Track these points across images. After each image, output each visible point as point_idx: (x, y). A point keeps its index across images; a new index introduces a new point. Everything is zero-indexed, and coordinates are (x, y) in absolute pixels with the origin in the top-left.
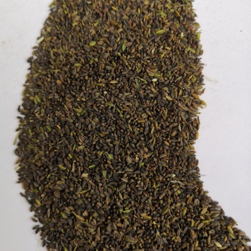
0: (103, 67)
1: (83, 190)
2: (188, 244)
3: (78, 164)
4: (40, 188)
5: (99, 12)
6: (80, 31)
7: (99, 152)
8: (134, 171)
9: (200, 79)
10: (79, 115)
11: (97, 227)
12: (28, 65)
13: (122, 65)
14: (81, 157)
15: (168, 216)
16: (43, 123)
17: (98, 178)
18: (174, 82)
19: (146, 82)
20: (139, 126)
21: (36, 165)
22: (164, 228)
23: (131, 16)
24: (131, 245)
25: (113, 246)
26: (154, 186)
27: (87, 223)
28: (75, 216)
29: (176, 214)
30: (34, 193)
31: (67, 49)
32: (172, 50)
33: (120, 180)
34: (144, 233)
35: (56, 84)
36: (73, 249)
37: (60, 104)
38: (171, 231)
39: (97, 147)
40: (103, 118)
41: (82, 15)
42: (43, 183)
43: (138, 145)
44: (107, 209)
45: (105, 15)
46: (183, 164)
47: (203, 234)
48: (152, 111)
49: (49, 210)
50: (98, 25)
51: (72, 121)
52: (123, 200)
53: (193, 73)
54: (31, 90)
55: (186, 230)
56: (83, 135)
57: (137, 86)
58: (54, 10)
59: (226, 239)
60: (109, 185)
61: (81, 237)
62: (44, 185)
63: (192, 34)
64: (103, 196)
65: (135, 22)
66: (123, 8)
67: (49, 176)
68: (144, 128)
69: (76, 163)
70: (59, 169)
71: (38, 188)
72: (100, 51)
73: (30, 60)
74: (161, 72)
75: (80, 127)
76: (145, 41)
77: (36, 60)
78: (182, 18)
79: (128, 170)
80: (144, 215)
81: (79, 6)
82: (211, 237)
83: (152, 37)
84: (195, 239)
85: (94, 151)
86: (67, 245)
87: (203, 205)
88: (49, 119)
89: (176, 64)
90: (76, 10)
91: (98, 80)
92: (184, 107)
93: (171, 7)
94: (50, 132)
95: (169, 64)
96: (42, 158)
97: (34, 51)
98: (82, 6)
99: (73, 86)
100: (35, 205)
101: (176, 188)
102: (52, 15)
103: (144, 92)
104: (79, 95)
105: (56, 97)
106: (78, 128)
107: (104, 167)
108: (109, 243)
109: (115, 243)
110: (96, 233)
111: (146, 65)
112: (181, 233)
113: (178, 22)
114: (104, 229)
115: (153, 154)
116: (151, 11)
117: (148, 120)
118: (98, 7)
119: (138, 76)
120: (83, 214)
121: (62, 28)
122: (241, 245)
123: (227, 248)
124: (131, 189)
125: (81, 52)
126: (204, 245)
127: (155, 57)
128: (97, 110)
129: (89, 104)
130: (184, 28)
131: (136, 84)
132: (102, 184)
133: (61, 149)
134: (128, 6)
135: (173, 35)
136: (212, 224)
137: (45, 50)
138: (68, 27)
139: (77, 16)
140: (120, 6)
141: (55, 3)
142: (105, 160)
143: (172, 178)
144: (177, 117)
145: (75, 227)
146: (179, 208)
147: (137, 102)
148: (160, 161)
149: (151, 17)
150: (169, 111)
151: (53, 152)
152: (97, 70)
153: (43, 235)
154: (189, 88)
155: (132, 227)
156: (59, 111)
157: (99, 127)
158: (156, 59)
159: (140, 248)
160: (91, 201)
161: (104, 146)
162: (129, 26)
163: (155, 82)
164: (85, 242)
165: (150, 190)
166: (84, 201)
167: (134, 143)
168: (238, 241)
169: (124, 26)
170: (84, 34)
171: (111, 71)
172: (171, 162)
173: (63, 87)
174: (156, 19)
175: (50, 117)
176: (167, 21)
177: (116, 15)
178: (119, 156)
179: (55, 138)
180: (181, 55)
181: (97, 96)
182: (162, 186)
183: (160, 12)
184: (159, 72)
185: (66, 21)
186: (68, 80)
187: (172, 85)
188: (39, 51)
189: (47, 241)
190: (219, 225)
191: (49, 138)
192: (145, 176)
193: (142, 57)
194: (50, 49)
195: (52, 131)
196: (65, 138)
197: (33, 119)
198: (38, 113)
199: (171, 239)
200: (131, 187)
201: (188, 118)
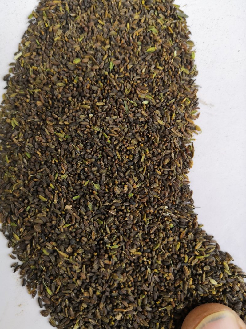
0: (88, 87)
1: (66, 223)
2: (181, 282)
3: (61, 194)
4: (18, 222)
5: (83, 25)
6: (63, 47)
7: (84, 182)
8: (123, 203)
9: (195, 103)
10: (61, 140)
11: (83, 264)
12: (4, 84)
13: (110, 85)
14: (64, 187)
15: (159, 252)
16: (21, 150)
17: (83, 211)
18: (166, 105)
19: (136, 105)
20: (128, 153)
21: (14, 196)
22: (156, 265)
23: (119, 31)
24: (119, 284)
25: (100, 285)
26: (145, 219)
27: (71, 260)
28: (58, 253)
29: (168, 250)
30: (11, 226)
31: (48, 66)
32: (164, 70)
33: (108, 212)
34: (134, 270)
35: (36, 105)
36: (56, 288)
37: (40, 128)
38: (163, 268)
39: (82, 176)
40: (89, 144)
41: (65, 28)
42: (22, 215)
43: (127, 174)
44: (93, 245)
45: (90, 29)
46: (176, 195)
47: (197, 271)
48: (143, 136)
49: (29, 246)
50: (82, 41)
51: (53, 147)
52: (111, 235)
53: (187, 96)
54: (8, 112)
55: (179, 266)
56: (66, 162)
57: (126, 108)
58: (33, 22)
59: (222, 276)
60: (95, 218)
61: (65, 275)
62: (23, 218)
63: (186, 53)
64: (88, 230)
65: (124, 38)
66: (110, 22)
67: (29, 208)
68: (134, 155)
69: (58, 194)
70: (40, 200)
71: (16, 222)
72: (85, 70)
73: (6, 78)
74: (152, 94)
75: (62, 154)
76: (135, 59)
77: (13, 78)
78: (175, 36)
79: (116, 201)
80: (133, 251)
81: (61, 18)
82: (206, 274)
83: (142, 55)
84: (189, 276)
85: (78, 180)
86: (49, 285)
87: (198, 240)
88: (28, 144)
89: (169, 85)
90: (58, 23)
91: (83, 101)
92: (178, 132)
93: (163, 23)
94: (29, 159)
95: (161, 85)
96: (21, 188)
97: (11, 68)
98: (64, 19)
99: (55, 108)
100: (13, 240)
101: (168, 221)
102: (31, 28)
103: (134, 116)
104: (62, 118)
105: (35, 120)
106: (60, 155)
107: (90, 198)
108: (95, 282)
109: (102, 282)
110: (81, 271)
111: (135, 86)
112: (174, 270)
113: (170, 39)
114: (90, 266)
115: (144, 184)
116: (141, 27)
117: (138, 146)
118: (83, 20)
119: (127, 97)
120: (67, 250)
121: (43, 43)
122: (237, 282)
123: (223, 285)
124: (119, 222)
125: (64, 70)
126: (198, 283)
127: (146, 77)
128: (82, 135)
129: (73, 128)
130: (178, 46)
131: (125, 106)
132: (88, 216)
133: (41, 178)
134: (116, 19)
135: (165, 53)
136: (207, 260)
137: (23, 67)
138: (49, 42)
139: (59, 30)
140: (107, 20)
141: (35, 14)
142: (91, 191)
143: (164, 211)
144: (170, 143)
145: (57, 264)
146: (172, 243)
147: (126, 126)
148: (151, 192)
149: (142, 32)
150: (161, 137)
151: (33, 182)
152: (81, 91)
153: (23, 273)
154: (183, 112)
155: (121, 264)
156: (38, 135)
157: (84, 154)
158: (147, 79)
159: (129, 287)
160: (76, 236)
161: (89, 175)
162: (117, 42)
163: (146, 105)
164: (69, 281)
165: (140, 224)
166: (67, 236)
167: (123, 171)
168: (235, 278)
169: (112, 43)
170: (68, 50)
171: (97, 92)
172: (163, 193)
173: (44, 108)
174: (147, 35)
175: (29, 142)
176: (159, 37)
177: (103, 30)
178: (107, 187)
179: (35, 165)
180: (174, 75)
181: (82, 119)
182: (153, 219)
183: (152, 28)
184: (150, 94)
185: (47, 35)
186: (50, 101)
187: (165, 109)
188: (16, 68)
189: (27, 279)
190: (214, 260)
191: (28, 166)
192: (135, 209)
193: (132, 77)
194: (30, 66)
195: (31, 158)
196: (46, 166)
197: (10, 145)
198: (16, 137)
199: (163, 277)
200: (119, 220)
201: (182, 145)
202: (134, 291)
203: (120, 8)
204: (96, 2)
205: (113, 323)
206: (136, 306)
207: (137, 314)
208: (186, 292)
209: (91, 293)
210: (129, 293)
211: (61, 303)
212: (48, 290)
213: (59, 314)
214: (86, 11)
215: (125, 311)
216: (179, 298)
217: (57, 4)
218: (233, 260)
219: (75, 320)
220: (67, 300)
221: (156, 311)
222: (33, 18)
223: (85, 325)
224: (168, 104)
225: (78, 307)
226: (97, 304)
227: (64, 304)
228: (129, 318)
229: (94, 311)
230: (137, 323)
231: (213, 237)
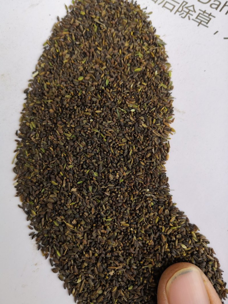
0: (89, 99)
1: (72, 202)
2: (159, 247)
3: (68, 180)
4: (35, 201)
5: (86, 51)
6: (70, 67)
7: (86, 171)
8: (115, 186)
9: (171, 110)
10: (68, 139)
11: (84, 233)
12: (24, 96)
13: (106, 97)
14: (71, 174)
15: (143, 224)
16: (38, 146)
17: (85, 192)
18: (149, 112)
19: (126, 112)
20: (120, 149)
21: (32, 182)
22: (140, 234)
23: (113, 55)
24: (112, 248)
25: (97, 249)
26: (132, 199)
27: (75, 230)
28: (65, 224)
29: (149, 222)
30: (30, 205)
31: (58, 82)
32: (147, 85)
33: (104, 194)
34: (123, 238)
35: (49, 112)
36: (64, 251)
37: (52, 130)
39: (84, 166)
40: (90, 142)
41: (72, 54)
42: (38, 196)
43: (118, 164)
44: (93, 218)
45: (91, 54)
46: (155, 181)
47: (171, 238)
48: (131, 136)
49: (43, 220)
50: (85, 63)
51: (62, 144)
52: (106, 211)
53: (165, 105)
54: (27, 117)
55: (157, 235)
56: (72, 156)
57: (118, 115)
58: (47, 49)
59: (190, 242)
60: (94, 198)
61: (71, 241)
62: (39, 198)
63: (164, 72)
64: (89, 207)
65: (117, 61)
66: (106, 49)
67: (43, 190)
68: (124, 150)
69: (66, 180)
70: (52, 184)
71: (33, 201)
72: (87, 85)
73: (26, 92)
74: (138, 104)
75: (69, 150)
76: (125, 77)
77: (32, 91)
78: (156, 59)
79: (110, 185)
80: (123, 223)
81: (69, 46)
82: (178, 240)
83: (131, 74)
84: (165, 242)
85: (81, 169)
86: (59, 249)
87: (172, 215)
88: (43, 142)
89: (151, 97)
90: (66, 49)
91: (85, 109)
92: (157, 133)
93: (147, 49)
94: (44, 153)
95: (145, 97)
96: (37, 175)
97: (30, 84)
98: (71, 46)
99: (64, 114)
100: (31, 215)
101: (150, 200)
102: (45, 53)
103: (124, 121)
104: (69, 122)
105: (49, 124)
106: (68, 150)
107: (90, 183)
108: (94, 246)
109: (99, 246)
110: (83, 238)
111: (125, 98)
112: (154, 237)
113: (153, 61)
114: (90, 234)
115: (131, 172)
116: (130, 52)
117: (127, 144)
118: (85, 47)
119: (119, 107)
120: (73, 223)
121: (54, 64)
122: (202, 247)
123: (191, 249)
124: (113, 201)
125: (71, 86)
126: (172, 247)
127: (134, 91)
128: (84, 135)
129: (78, 130)
130: (158, 67)
131: (117, 114)
132: (89, 197)
133: (53, 168)
134: (111, 47)
135: (148, 73)
136: (179, 230)
137: (39, 83)
138: (60, 64)
139: (67, 55)
140: (104, 47)
141: (48, 43)
142: (91, 177)
143: (147, 193)
144: (151, 142)
145: (65, 233)
146: (152, 217)
147: (118, 128)
148: (136, 178)
149: (130, 57)
150: (145, 137)
151: (47, 170)
152: (84, 101)
153: (38, 240)
154: (162, 117)
155: (113, 233)
156: (51, 135)
157: (86, 150)
158: (134, 93)
159: (120, 250)
160: (79, 211)
161: (90, 166)
162: (112, 64)
163: (133, 112)
164: (74, 245)
165: (129, 202)
166: (73, 211)
167: (115, 163)
168: (200, 243)
169: (108, 64)
170: (74, 70)
171: (96, 102)
172: (146, 179)
173: (56, 115)
174: (134, 59)
175: (43, 141)
176: (144, 61)
177: (101, 55)
178: (103, 174)
179: (48, 158)
180: (155, 90)
181: (85, 123)
182: (138, 199)
183: (138, 53)
184: (137, 104)
185: (57, 59)
186: (60, 109)
187: (147, 115)
188: (34, 84)
189: (41, 245)
190: (185, 230)
191: (43, 158)
192: (124, 191)
193: (123, 91)
194: (44, 82)
195: (46, 152)
196: (57, 159)
197: (29, 142)
198: (34, 137)
199: (145, 243)
200: (113, 199)
201: (160, 142)
202: (123, 253)
203: (114, 37)
204: (95, 33)
205: (107, 277)
206: (125, 265)
207: (126, 271)
208: (163, 254)
209: (91, 255)
210: (120, 255)
211: (67, 263)
212: (58, 253)
213: (66, 271)
214: (88, 40)
215: (117, 268)
216: (158, 258)
217: (65, 35)
218: (199, 230)
219: (78, 275)
220: (72, 260)
221: (140, 268)
222: (47, 45)
223: (86, 279)
224: (150, 112)
225: (81, 266)
226: (95, 263)
227: (69, 264)
228: (120, 274)
229: (93, 268)
230: (126, 278)
231: (184, 213)
